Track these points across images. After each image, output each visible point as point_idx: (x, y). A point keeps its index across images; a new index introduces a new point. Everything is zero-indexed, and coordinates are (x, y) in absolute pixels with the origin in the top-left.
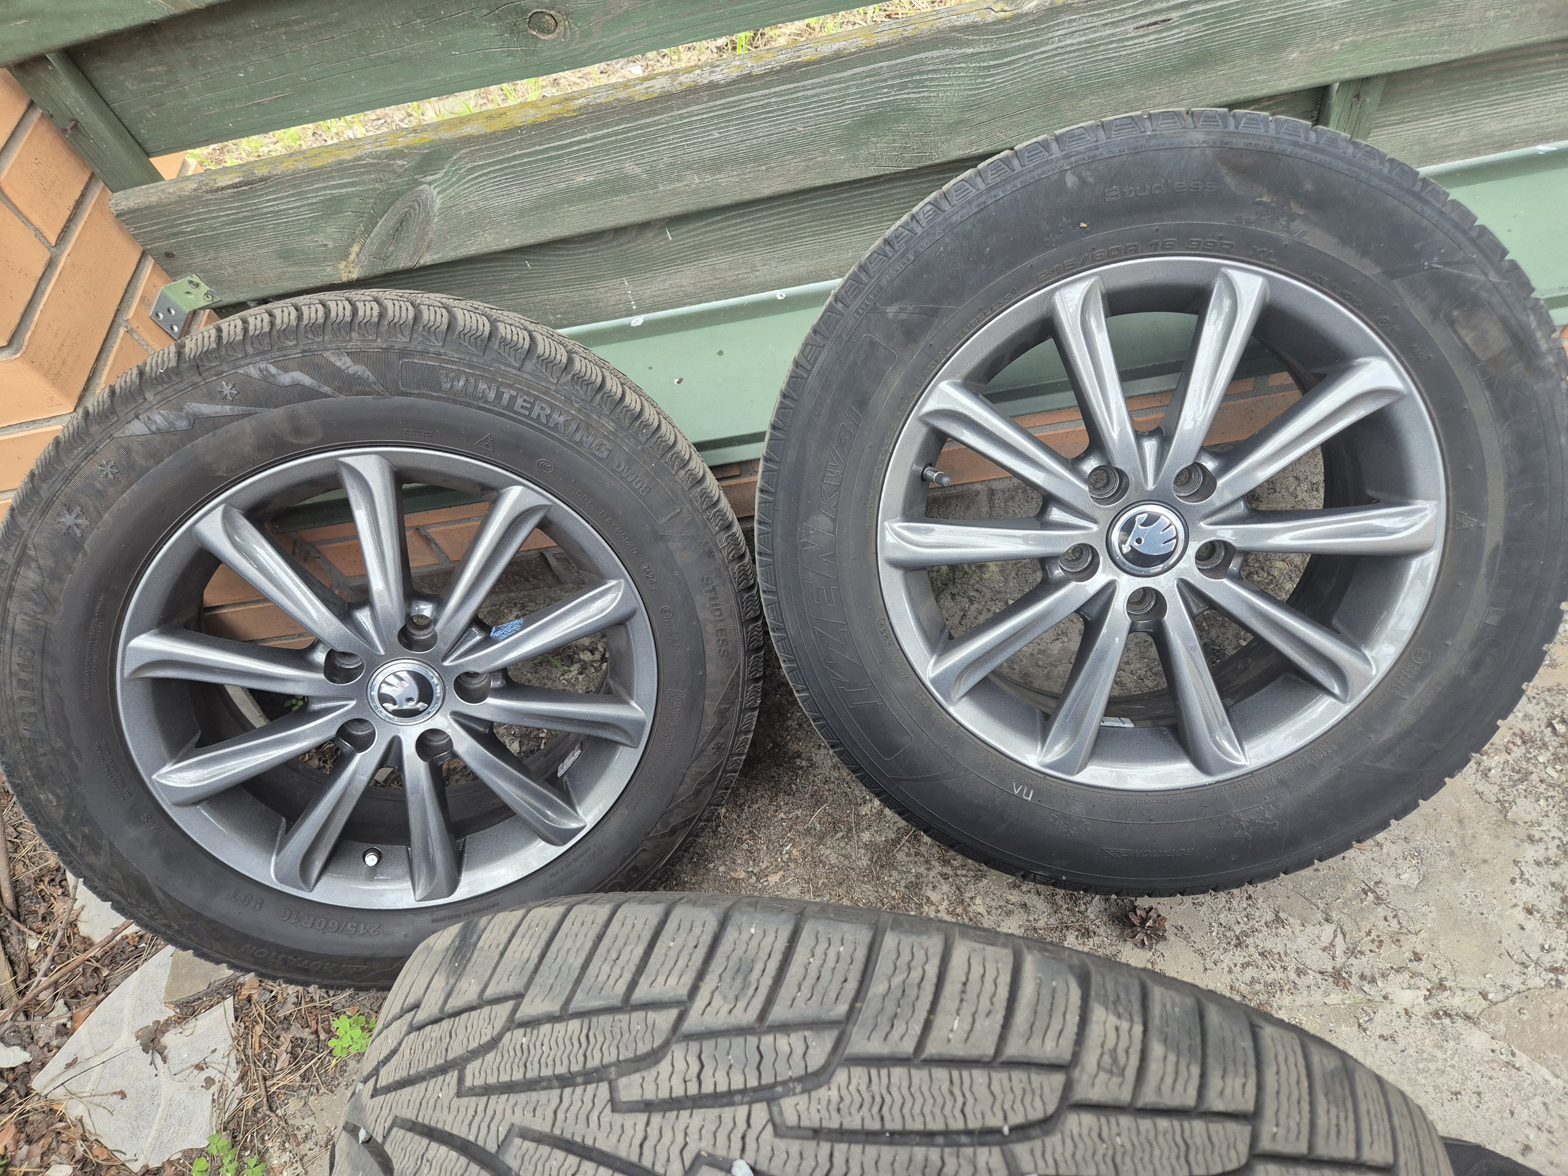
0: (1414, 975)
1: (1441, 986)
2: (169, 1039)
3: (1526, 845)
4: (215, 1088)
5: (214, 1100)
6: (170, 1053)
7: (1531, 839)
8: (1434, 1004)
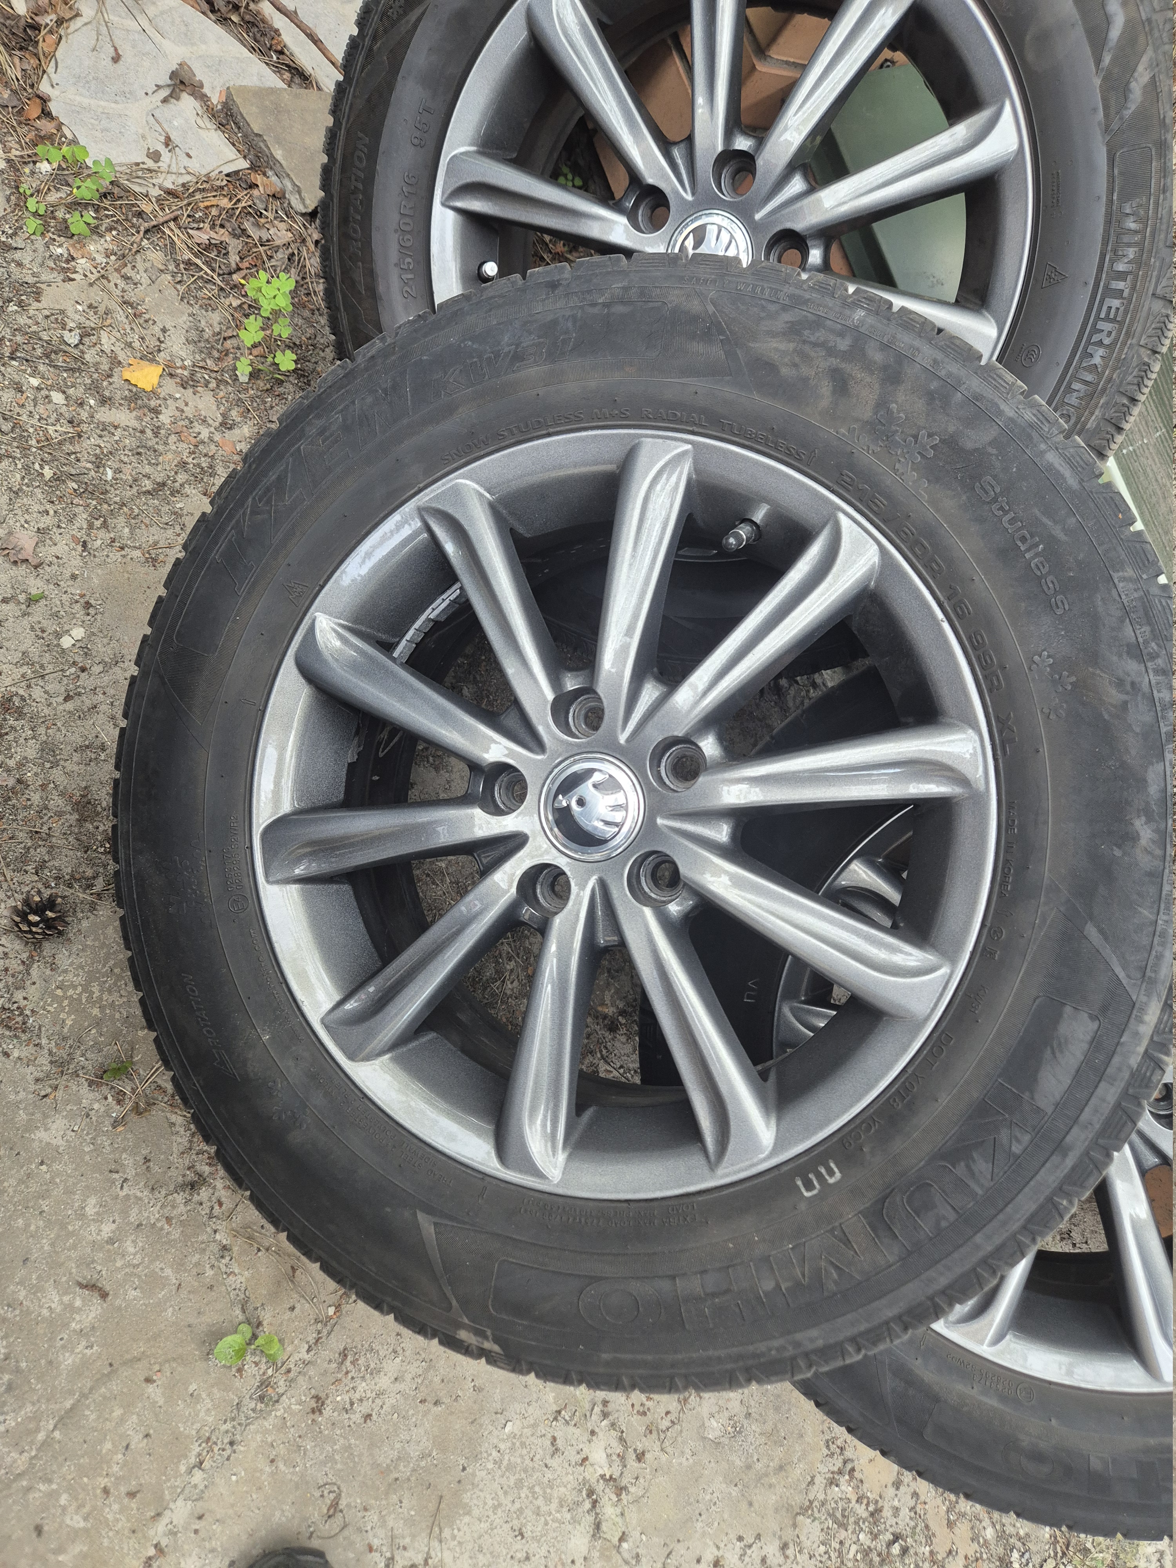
0: (622, 1458)
1: (620, 1490)
2: (188, 103)
3: (777, 1544)
4: (150, 164)
5: (137, 164)
6: (173, 105)
7: (784, 1547)
8: (600, 1487)
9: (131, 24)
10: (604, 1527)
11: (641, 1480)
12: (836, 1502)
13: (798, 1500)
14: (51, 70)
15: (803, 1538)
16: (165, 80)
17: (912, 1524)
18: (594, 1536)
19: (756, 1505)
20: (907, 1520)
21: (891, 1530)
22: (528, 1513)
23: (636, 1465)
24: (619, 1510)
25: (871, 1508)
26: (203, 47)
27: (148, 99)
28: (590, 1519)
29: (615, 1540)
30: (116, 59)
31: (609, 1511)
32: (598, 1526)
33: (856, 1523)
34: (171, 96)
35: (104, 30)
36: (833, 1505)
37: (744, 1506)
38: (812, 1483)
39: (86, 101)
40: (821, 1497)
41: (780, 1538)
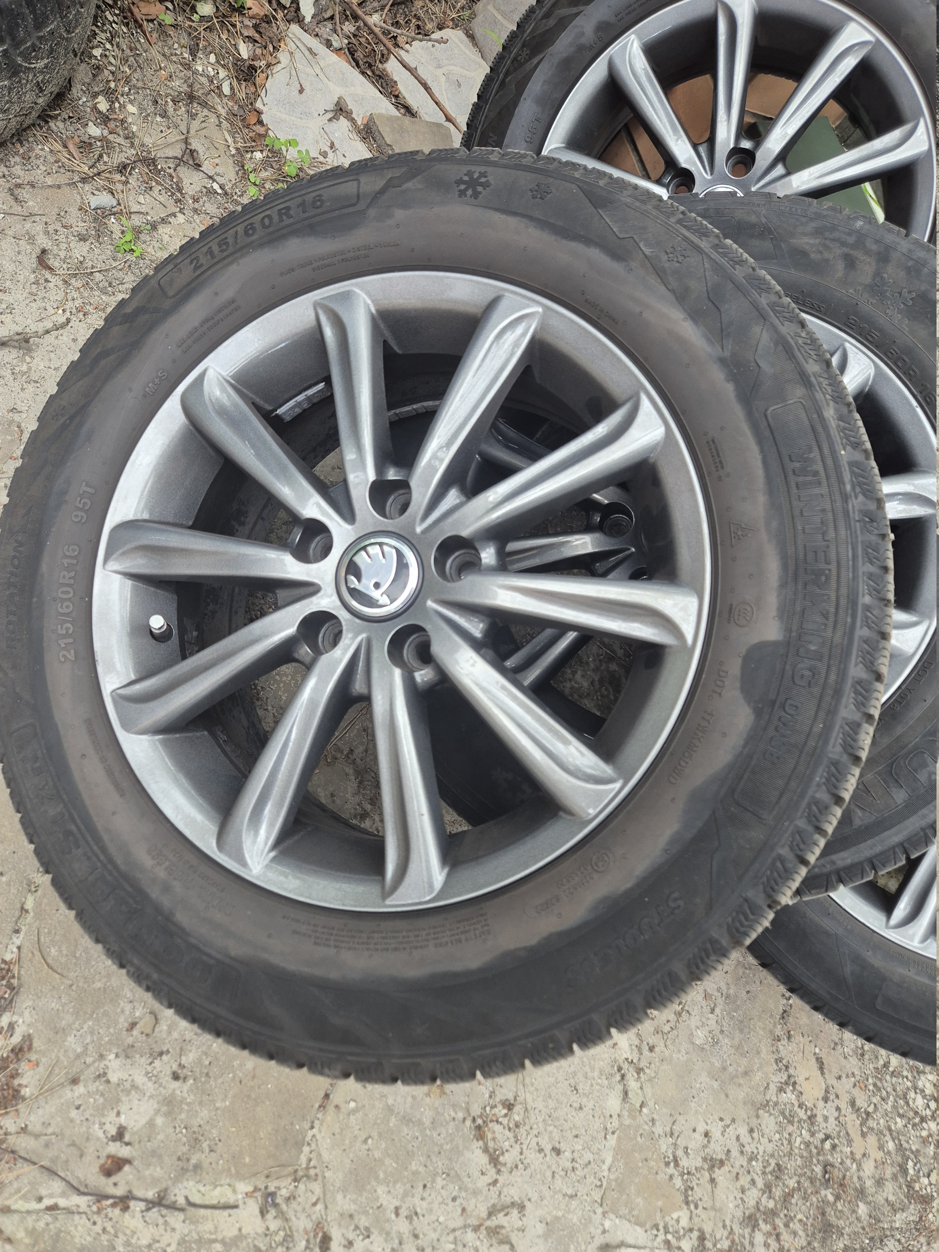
0: (639, 1048)
3: (746, 1127)
4: (321, 159)
5: (314, 158)
6: (335, 124)
7: (751, 1131)
9: (309, 70)
10: (630, 1095)
11: (653, 1065)
12: (785, 1105)
13: (759, 1098)
14: (263, 94)
15: (763, 1127)
16: (331, 107)
17: (837, 1129)
18: (624, 1099)
19: (730, 1096)
20: (834, 1126)
21: (823, 1131)
22: (580, 1075)
23: (648, 1054)
24: (639, 1085)
25: (809, 1113)
26: (353, 88)
27: (320, 118)
28: (620, 1087)
29: (638, 1105)
30: (301, 91)
31: (633, 1084)
32: (626, 1093)
33: (799, 1122)
34: (334, 117)
35: (294, 72)
36: (783, 1107)
37: (723, 1096)
38: (767, 1088)
39: (284, 116)
40: (775, 1099)
41: (748, 1124)
